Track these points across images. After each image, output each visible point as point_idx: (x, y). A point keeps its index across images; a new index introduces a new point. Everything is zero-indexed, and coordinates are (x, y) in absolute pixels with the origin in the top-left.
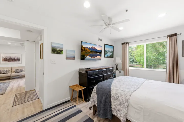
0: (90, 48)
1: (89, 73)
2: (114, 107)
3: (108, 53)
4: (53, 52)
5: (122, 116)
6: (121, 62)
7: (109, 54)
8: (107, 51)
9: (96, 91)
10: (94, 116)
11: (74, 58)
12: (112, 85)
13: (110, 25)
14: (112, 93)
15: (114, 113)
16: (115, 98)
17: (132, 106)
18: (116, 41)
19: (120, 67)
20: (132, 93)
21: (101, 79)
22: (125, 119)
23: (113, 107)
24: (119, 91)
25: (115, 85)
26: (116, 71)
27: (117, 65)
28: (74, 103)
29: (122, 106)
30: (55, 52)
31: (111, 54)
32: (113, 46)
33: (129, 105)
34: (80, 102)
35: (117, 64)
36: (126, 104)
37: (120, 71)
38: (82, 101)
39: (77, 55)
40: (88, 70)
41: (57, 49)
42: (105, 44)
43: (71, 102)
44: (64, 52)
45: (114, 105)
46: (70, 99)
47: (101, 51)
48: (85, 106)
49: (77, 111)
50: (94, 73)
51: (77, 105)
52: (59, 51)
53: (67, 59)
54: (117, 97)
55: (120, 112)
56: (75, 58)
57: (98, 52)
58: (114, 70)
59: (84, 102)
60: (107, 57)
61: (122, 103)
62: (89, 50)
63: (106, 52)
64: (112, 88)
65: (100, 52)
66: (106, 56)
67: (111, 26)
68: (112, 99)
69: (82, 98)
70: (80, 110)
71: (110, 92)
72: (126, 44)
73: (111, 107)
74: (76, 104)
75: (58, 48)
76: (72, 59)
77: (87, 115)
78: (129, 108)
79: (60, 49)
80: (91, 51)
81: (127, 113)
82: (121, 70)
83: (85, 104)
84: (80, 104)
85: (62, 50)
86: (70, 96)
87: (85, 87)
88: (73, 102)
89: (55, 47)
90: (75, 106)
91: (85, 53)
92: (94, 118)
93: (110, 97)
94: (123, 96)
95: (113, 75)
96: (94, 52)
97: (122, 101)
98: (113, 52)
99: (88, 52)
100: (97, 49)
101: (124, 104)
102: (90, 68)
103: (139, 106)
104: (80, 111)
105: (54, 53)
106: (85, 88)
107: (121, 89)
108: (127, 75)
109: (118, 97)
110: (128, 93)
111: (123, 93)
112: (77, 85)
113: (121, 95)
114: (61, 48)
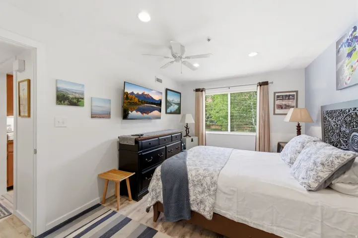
0: (138, 96)
1: (142, 144)
2: (195, 197)
3: (172, 105)
4: (60, 101)
5: (207, 209)
6: (193, 122)
7: (174, 108)
8: (170, 103)
9: (160, 177)
10: (155, 223)
11: (107, 115)
12: (187, 163)
13: (181, 58)
14: (189, 176)
15: (194, 208)
16: (196, 183)
17: (221, 191)
18: (184, 84)
19: (192, 130)
20: (220, 171)
21: (162, 154)
22: (212, 213)
23: (192, 198)
24: (201, 171)
25: (191, 162)
26: (185, 138)
27: (187, 128)
28: (110, 208)
29: (206, 195)
30: (64, 102)
31: (176, 107)
32: (180, 93)
33: (218, 190)
34: (122, 204)
35: (187, 126)
36: (212, 189)
37: (192, 138)
38: (128, 201)
39: (115, 108)
40: (139, 139)
41: (71, 96)
42: (167, 90)
43: (104, 207)
44: (86, 101)
45: (194, 194)
46: (99, 202)
47: (161, 101)
48: (134, 209)
49: (121, 222)
50: (150, 144)
51: (118, 210)
52: (75, 101)
53: (92, 117)
54: (197, 181)
55: (204, 204)
56: (110, 114)
57: (155, 104)
58: (183, 137)
59: (130, 202)
60: (171, 113)
61: (206, 189)
62: (136, 100)
63: (168, 104)
64: (189, 168)
65: (159, 103)
66: (169, 111)
67: (183, 60)
68: (190, 185)
69: (127, 195)
70: (127, 218)
71: (187, 175)
72: (202, 91)
73: (188, 200)
74: (115, 210)
75: (73, 92)
76: (103, 118)
77: (141, 225)
78: (217, 194)
79: (77, 96)
80: (142, 102)
81: (214, 203)
82: (193, 136)
83: (134, 204)
84: (123, 207)
85: (83, 99)
86: (100, 196)
87: (133, 172)
88: (109, 205)
89: (66, 89)
90: (114, 213)
91: (127, 105)
92: (156, 226)
93: (187, 183)
94: (208, 178)
95: (181, 145)
96: (147, 103)
97: (206, 187)
98: (179, 104)
99: (135, 104)
100: (152, 98)
101: (209, 190)
102: (142, 135)
103: (231, 188)
104: (127, 221)
105: (61, 104)
106: (135, 173)
107: (204, 168)
108: (203, 145)
109: (200, 181)
110: (214, 172)
111: (207, 174)
112: (115, 170)
113: (205, 177)
114: (79, 94)
